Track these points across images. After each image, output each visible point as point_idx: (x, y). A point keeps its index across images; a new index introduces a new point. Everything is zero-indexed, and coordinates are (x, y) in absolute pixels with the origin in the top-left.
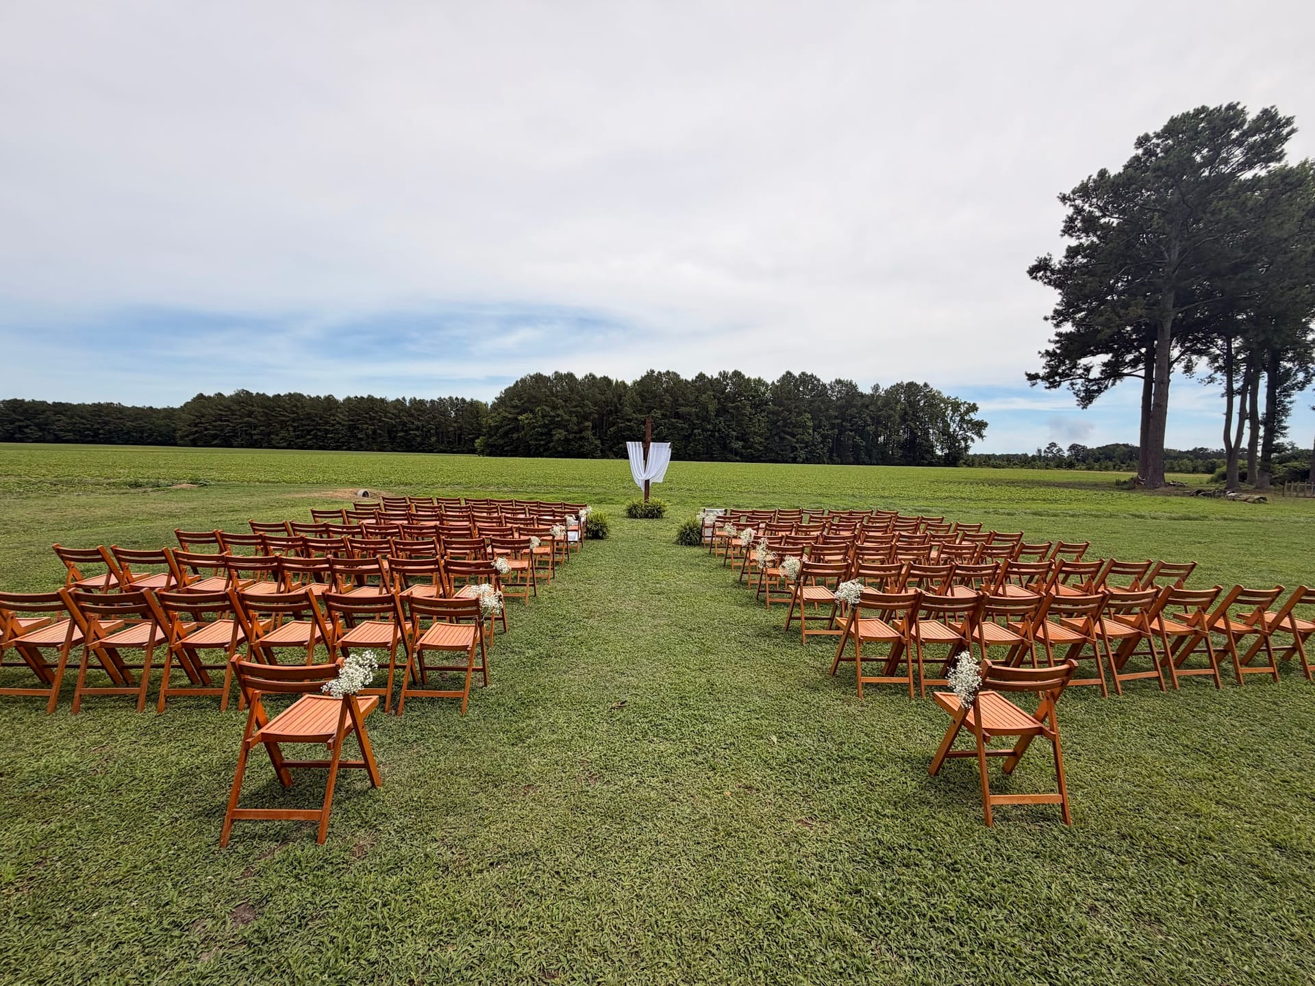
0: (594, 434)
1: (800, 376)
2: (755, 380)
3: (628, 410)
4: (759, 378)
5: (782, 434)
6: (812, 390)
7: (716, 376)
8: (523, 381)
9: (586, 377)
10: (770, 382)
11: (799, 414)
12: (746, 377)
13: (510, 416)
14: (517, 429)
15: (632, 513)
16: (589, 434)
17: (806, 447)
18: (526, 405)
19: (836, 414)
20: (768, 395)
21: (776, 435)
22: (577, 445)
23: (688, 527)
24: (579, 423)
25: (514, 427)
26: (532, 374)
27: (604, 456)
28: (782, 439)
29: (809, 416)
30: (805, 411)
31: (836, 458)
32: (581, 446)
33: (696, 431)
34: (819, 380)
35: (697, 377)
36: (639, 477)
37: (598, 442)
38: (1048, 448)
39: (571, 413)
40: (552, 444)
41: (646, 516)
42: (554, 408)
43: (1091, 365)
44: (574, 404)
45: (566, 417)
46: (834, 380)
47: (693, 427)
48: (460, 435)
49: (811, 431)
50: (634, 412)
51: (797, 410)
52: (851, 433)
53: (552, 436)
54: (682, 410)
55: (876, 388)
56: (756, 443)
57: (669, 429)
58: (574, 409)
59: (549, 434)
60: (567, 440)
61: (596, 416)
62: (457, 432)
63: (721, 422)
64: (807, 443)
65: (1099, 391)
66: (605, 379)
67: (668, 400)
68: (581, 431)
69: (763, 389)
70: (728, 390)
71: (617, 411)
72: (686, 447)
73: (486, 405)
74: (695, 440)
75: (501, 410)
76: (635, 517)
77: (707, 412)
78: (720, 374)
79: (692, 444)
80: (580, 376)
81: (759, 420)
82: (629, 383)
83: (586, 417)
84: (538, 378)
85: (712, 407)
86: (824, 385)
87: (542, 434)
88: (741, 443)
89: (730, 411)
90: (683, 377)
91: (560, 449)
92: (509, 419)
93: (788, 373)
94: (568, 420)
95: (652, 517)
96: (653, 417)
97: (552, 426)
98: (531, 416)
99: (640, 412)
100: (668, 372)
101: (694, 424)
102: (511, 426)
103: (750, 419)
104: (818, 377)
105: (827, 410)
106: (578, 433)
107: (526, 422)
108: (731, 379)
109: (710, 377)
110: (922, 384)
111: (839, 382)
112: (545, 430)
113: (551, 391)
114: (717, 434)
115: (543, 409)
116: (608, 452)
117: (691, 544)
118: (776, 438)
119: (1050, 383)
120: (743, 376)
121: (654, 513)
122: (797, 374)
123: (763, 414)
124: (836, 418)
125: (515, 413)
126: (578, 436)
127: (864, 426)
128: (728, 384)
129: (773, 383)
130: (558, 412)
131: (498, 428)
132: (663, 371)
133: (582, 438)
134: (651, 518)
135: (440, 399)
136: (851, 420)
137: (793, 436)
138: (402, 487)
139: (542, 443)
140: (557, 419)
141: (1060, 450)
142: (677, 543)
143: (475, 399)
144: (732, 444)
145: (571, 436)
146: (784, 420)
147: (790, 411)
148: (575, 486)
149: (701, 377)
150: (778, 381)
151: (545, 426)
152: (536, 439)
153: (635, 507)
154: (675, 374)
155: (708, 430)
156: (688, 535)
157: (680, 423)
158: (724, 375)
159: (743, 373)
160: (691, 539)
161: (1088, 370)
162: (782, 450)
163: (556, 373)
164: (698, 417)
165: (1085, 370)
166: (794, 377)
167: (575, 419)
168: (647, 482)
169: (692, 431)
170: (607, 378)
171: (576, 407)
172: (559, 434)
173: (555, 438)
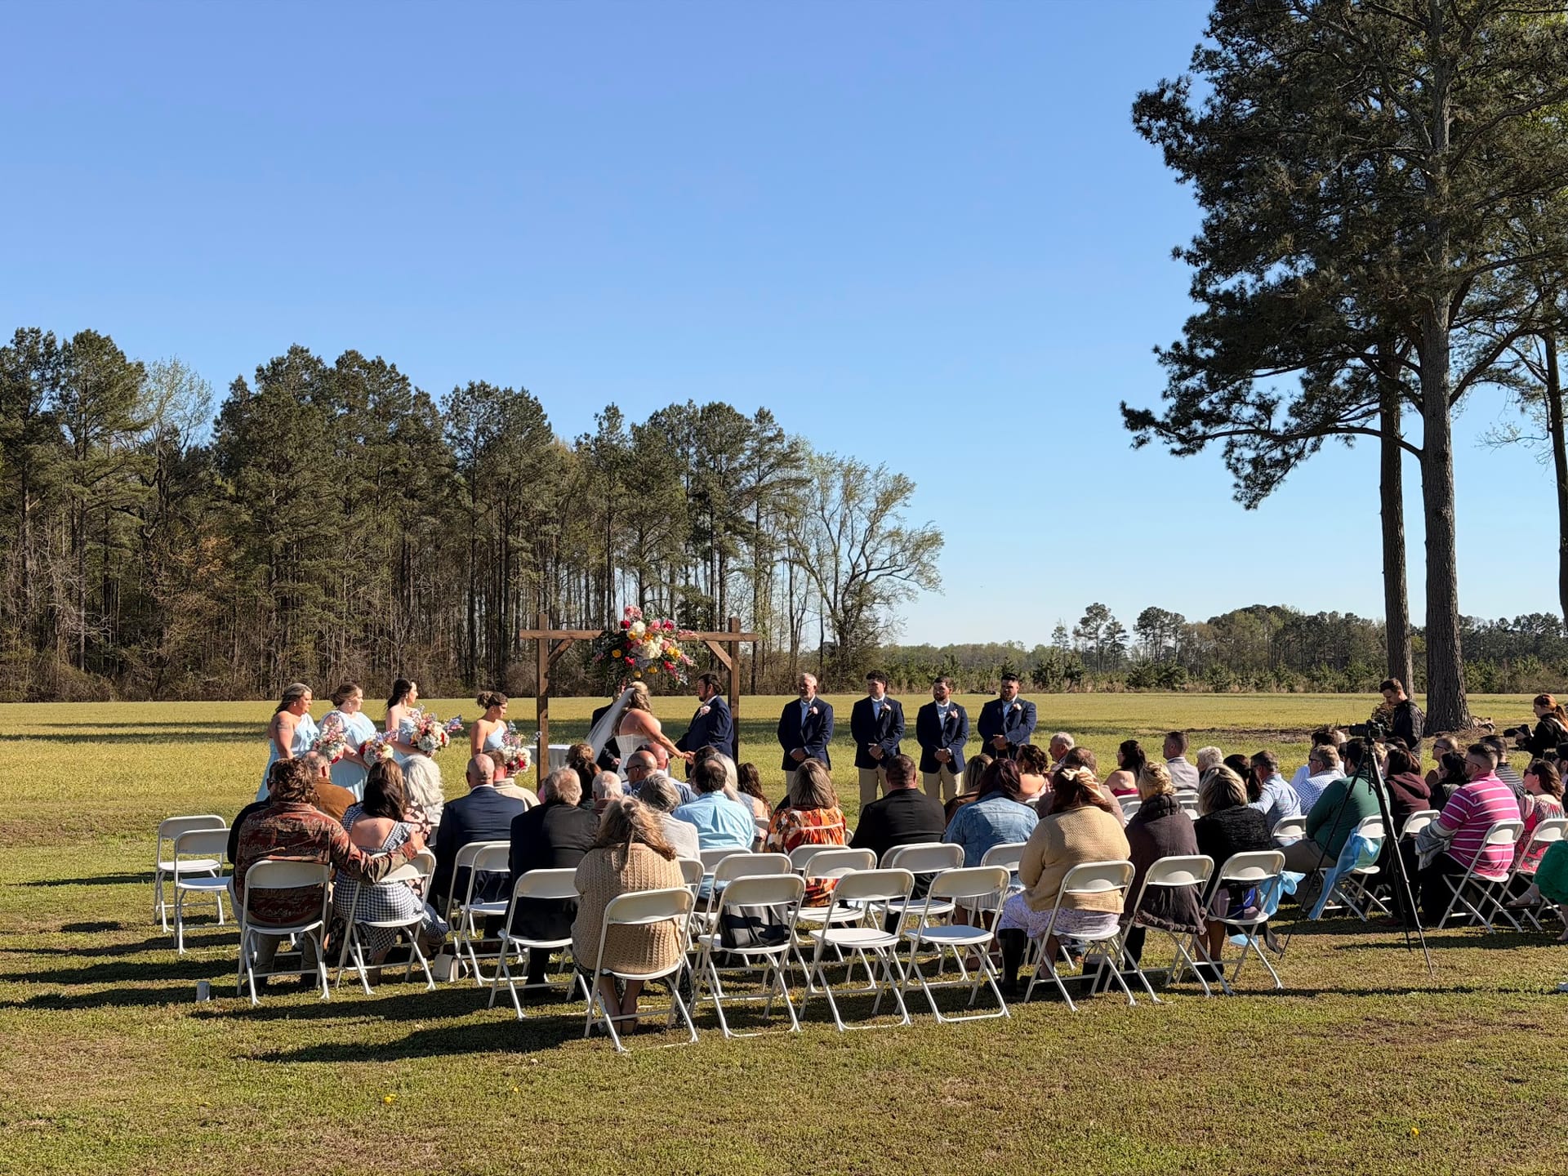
38: (1085, 622)
43: (1274, 396)
65: (1285, 464)
110: (750, 414)
119: (1181, 439)
141: (1115, 629)
161: (1266, 407)
165: (1260, 407)
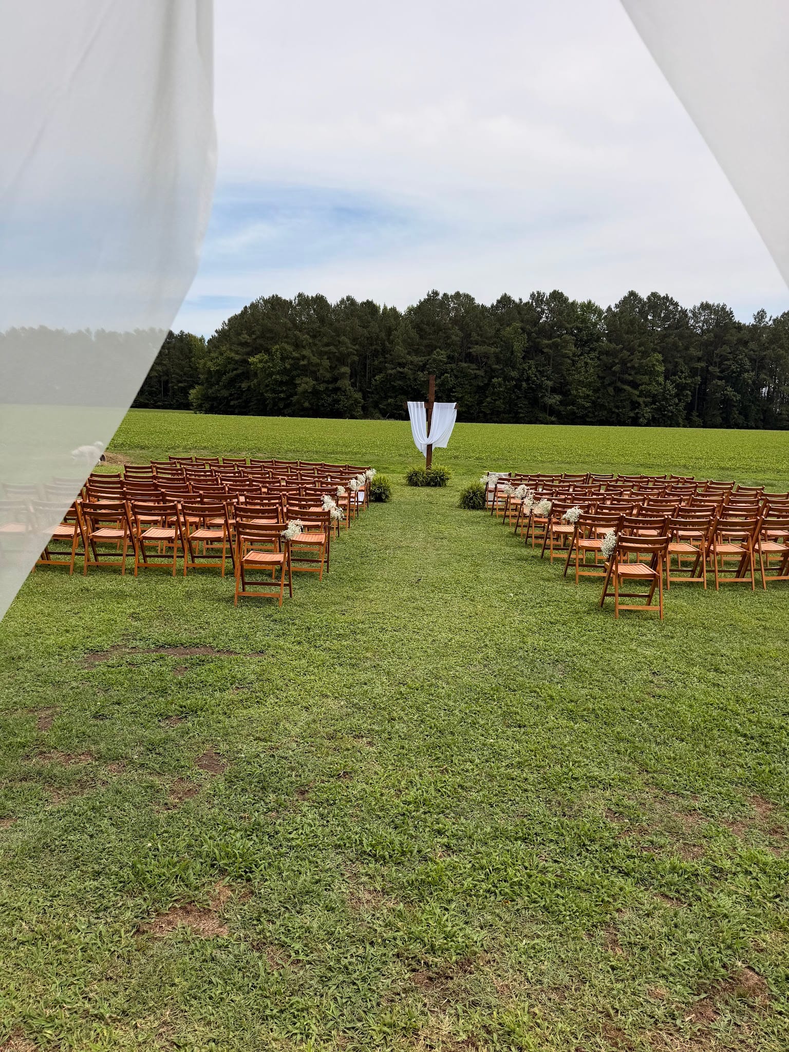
0: (354, 385)
1: (649, 298)
2: (583, 306)
3: (400, 349)
4: (590, 302)
5: (619, 384)
6: (666, 318)
7: (526, 299)
8: (253, 306)
9: (342, 301)
10: (604, 308)
11: (645, 354)
12: (571, 301)
13: (237, 357)
14: (246, 376)
15: (413, 480)
16: (345, 383)
17: (654, 403)
18: (259, 341)
19: (700, 354)
20: (602, 326)
21: (609, 385)
22: (330, 399)
23: (471, 491)
24: (332, 368)
25: (243, 372)
26: (266, 297)
27: (366, 415)
28: (618, 390)
29: (660, 357)
30: (654, 350)
31: (695, 419)
32: (337, 401)
33: (495, 380)
34: (676, 304)
35: (498, 302)
36: (421, 442)
37: (358, 396)
39: (321, 354)
40: (294, 399)
41: (428, 484)
42: (297, 346)
44: (325, 340)
45: (315, 360)
46: (698, 305)
47: (491, 374)
48: (167, 382)
49: (661, 379)
50: (409, 353)
51: (642, 348)
52: (720, 383)
53: (296, 386)
54: (476, 349)
55: (761, 315)
56: (581, 397)
57: (456, 377)
58: (326, 349)
59: (291, 383)
60: (315, 393)
61: (356, 358)
62: (164, 378)
63: (531, 368)
64: (654, 396)
66: (369, 305)
67: (456, 336)
68: (335, 379)
69: (593, 318)
70: (544, 319)
71: (385, 351)
72: (480, 403)
73: (202, 340)
74: (493, 394)
75: (224, 348)
76: (416, 484)
77: (512, 353)
78: (533, 296)
79: (488, 399)
80: (333, 300)
81: (586, 363)
82: (402, 310)
83: (341, 359)
84: (275, 303)
85: (519, 346)
86: (684, 312)
87: (281, 383)
88: (558, 397)
89: (545, 350)
90: (479, 301)
91: (306, 404)
92: (236, 362)
93: (632, 294)
94: (317, 365)
95: (435, 486)
96: (435, 360)
97: (295, 373)
98: (266, 357)
99: (417, 352)
100: (458, 294)
101: (493, 370)
102: (239, 371)
103: (574, 363)
104: (675, 300)
105: (687, 348)
106: (331, 382)
107: (260, 365)
108: (548, 304)
109: (517, 301)
111: (705, 307)
112: (285, 378)
113: (293, 321)
114: (524, 384)
115: (282, 349)
116: (371, 409)
117: (474, 507)
118: (611, 390)
120: (567, 299)
121: (437, 481)
122: (644, 295)
123: (592, 355)
124: (699, 359)
125: (244, 354)
126: (331, 386)
127: (740, 373)
128: (543, 311)
129: (609, 309)
130: (304, 353)
131: (220, 373)
132: (451, 292)
133: (337, 390)
134: (433, 486)
135: (137, 331)
136: (721, 363)
137: (635, 385)
138: (138, 451)
139: (282, 395)
140: (302, 363)
142: (460, 507)
143: (186, 332)
144: (546, 399)
145: (322, 387)
146: (623, 362)
147: (632, 351)
148: (342, 453)
149: (505, 300)
150: (617, 306)
151: (285, 372)
152: (274, 391)
153: (416, 474)
154: (467, 296)
155: (513, 379)
156: (472, 498)
157: (471, 369)
158: (537, 298)
159: (566, 294)
160: (474, 503)
162: (617, 407)
163: (300, 295)
164: (498, 361)
166: (640, 300)
167: (326, 363)
168: (429, 447)
169: (490, 381)
170: (372, 302)
171: (327, 345)
172: (305, 384)
173: (300, 389)
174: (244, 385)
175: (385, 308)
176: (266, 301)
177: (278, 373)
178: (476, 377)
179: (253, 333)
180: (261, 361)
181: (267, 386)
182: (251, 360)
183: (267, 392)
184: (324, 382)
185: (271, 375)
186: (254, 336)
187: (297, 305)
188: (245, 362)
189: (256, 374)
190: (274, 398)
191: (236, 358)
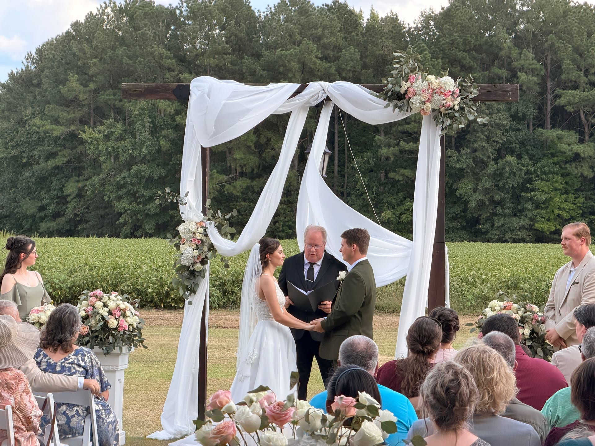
13: (59, 131)
14: (76, 168)
18: (103, 95)
25: (69, 161)
54: (574, 99)
67: (529, 72)
92: (55, 140)
98: (119, 128)
102: (59, 161)
107: (105, 146)
125: (71, 122)
131: (18, 164)
170: (344, 6)
174: (71, 188)
175: (374, 16)
176: (120, 11)
177: (144, 160)
178: (577, 157)
179: (91, 79)
180: (107, 137)
181: (120, 187)
182: (88, 134)
183: (120, 198)
184: (242, 174)
185: (129, 165)
186: (92, 86)
187: (188, 18)
188: (73, 136)
189: (96, 164)
190: (135, 213)
191: (56, 134)
